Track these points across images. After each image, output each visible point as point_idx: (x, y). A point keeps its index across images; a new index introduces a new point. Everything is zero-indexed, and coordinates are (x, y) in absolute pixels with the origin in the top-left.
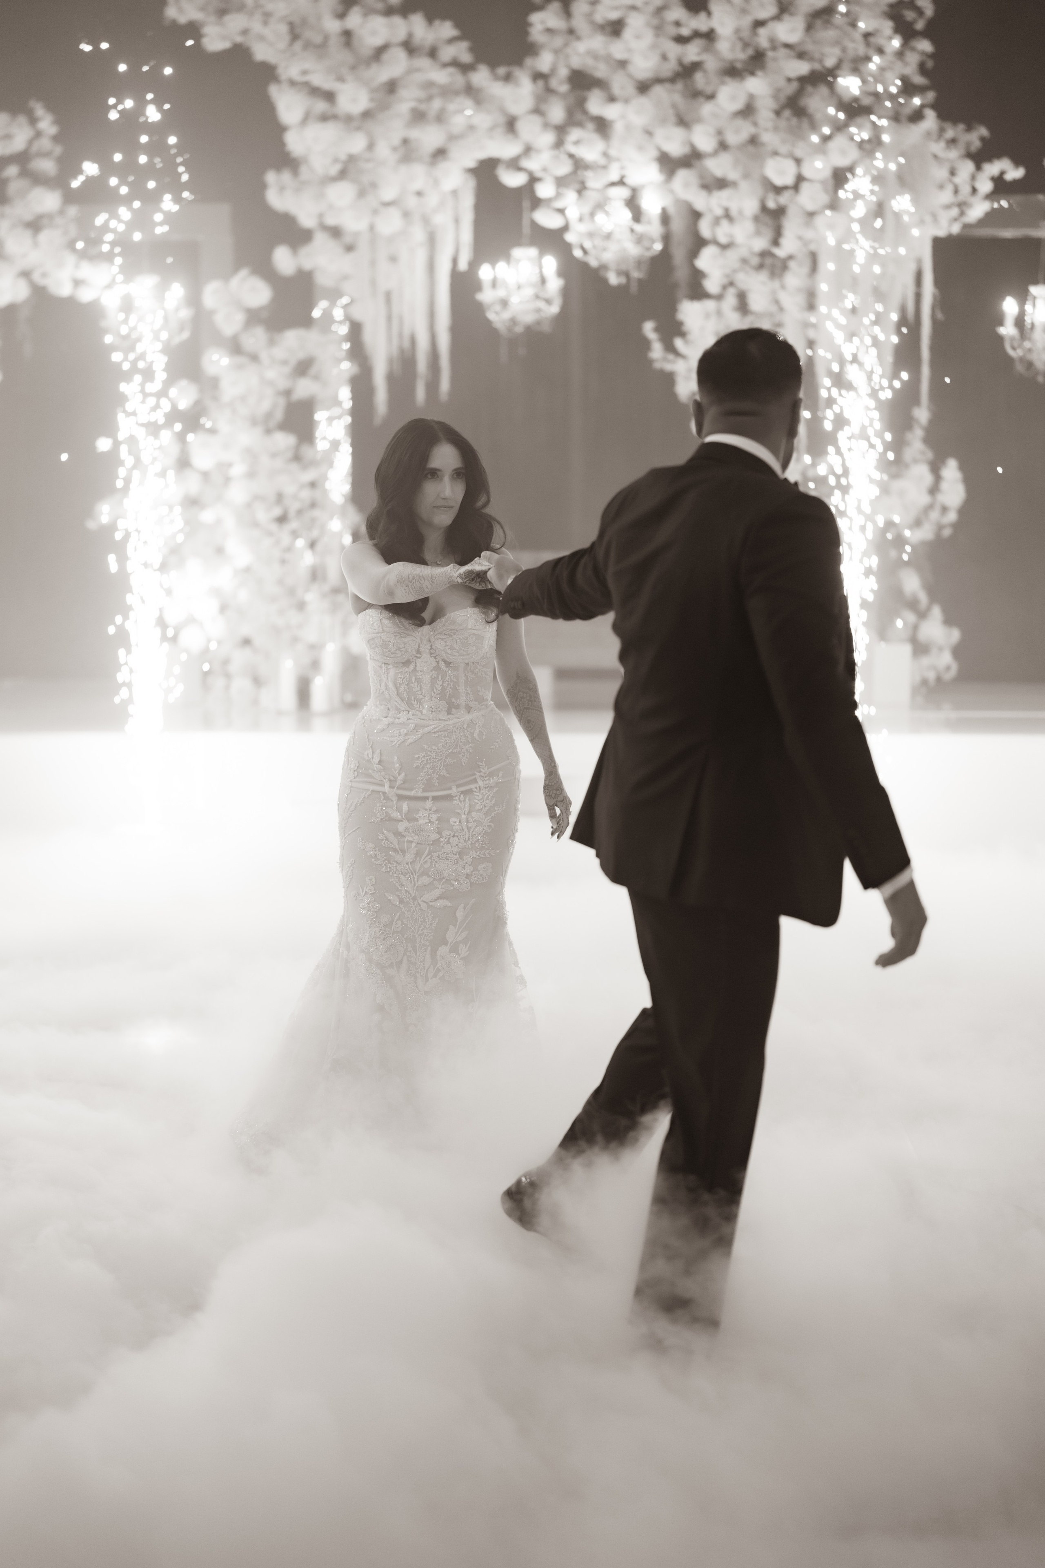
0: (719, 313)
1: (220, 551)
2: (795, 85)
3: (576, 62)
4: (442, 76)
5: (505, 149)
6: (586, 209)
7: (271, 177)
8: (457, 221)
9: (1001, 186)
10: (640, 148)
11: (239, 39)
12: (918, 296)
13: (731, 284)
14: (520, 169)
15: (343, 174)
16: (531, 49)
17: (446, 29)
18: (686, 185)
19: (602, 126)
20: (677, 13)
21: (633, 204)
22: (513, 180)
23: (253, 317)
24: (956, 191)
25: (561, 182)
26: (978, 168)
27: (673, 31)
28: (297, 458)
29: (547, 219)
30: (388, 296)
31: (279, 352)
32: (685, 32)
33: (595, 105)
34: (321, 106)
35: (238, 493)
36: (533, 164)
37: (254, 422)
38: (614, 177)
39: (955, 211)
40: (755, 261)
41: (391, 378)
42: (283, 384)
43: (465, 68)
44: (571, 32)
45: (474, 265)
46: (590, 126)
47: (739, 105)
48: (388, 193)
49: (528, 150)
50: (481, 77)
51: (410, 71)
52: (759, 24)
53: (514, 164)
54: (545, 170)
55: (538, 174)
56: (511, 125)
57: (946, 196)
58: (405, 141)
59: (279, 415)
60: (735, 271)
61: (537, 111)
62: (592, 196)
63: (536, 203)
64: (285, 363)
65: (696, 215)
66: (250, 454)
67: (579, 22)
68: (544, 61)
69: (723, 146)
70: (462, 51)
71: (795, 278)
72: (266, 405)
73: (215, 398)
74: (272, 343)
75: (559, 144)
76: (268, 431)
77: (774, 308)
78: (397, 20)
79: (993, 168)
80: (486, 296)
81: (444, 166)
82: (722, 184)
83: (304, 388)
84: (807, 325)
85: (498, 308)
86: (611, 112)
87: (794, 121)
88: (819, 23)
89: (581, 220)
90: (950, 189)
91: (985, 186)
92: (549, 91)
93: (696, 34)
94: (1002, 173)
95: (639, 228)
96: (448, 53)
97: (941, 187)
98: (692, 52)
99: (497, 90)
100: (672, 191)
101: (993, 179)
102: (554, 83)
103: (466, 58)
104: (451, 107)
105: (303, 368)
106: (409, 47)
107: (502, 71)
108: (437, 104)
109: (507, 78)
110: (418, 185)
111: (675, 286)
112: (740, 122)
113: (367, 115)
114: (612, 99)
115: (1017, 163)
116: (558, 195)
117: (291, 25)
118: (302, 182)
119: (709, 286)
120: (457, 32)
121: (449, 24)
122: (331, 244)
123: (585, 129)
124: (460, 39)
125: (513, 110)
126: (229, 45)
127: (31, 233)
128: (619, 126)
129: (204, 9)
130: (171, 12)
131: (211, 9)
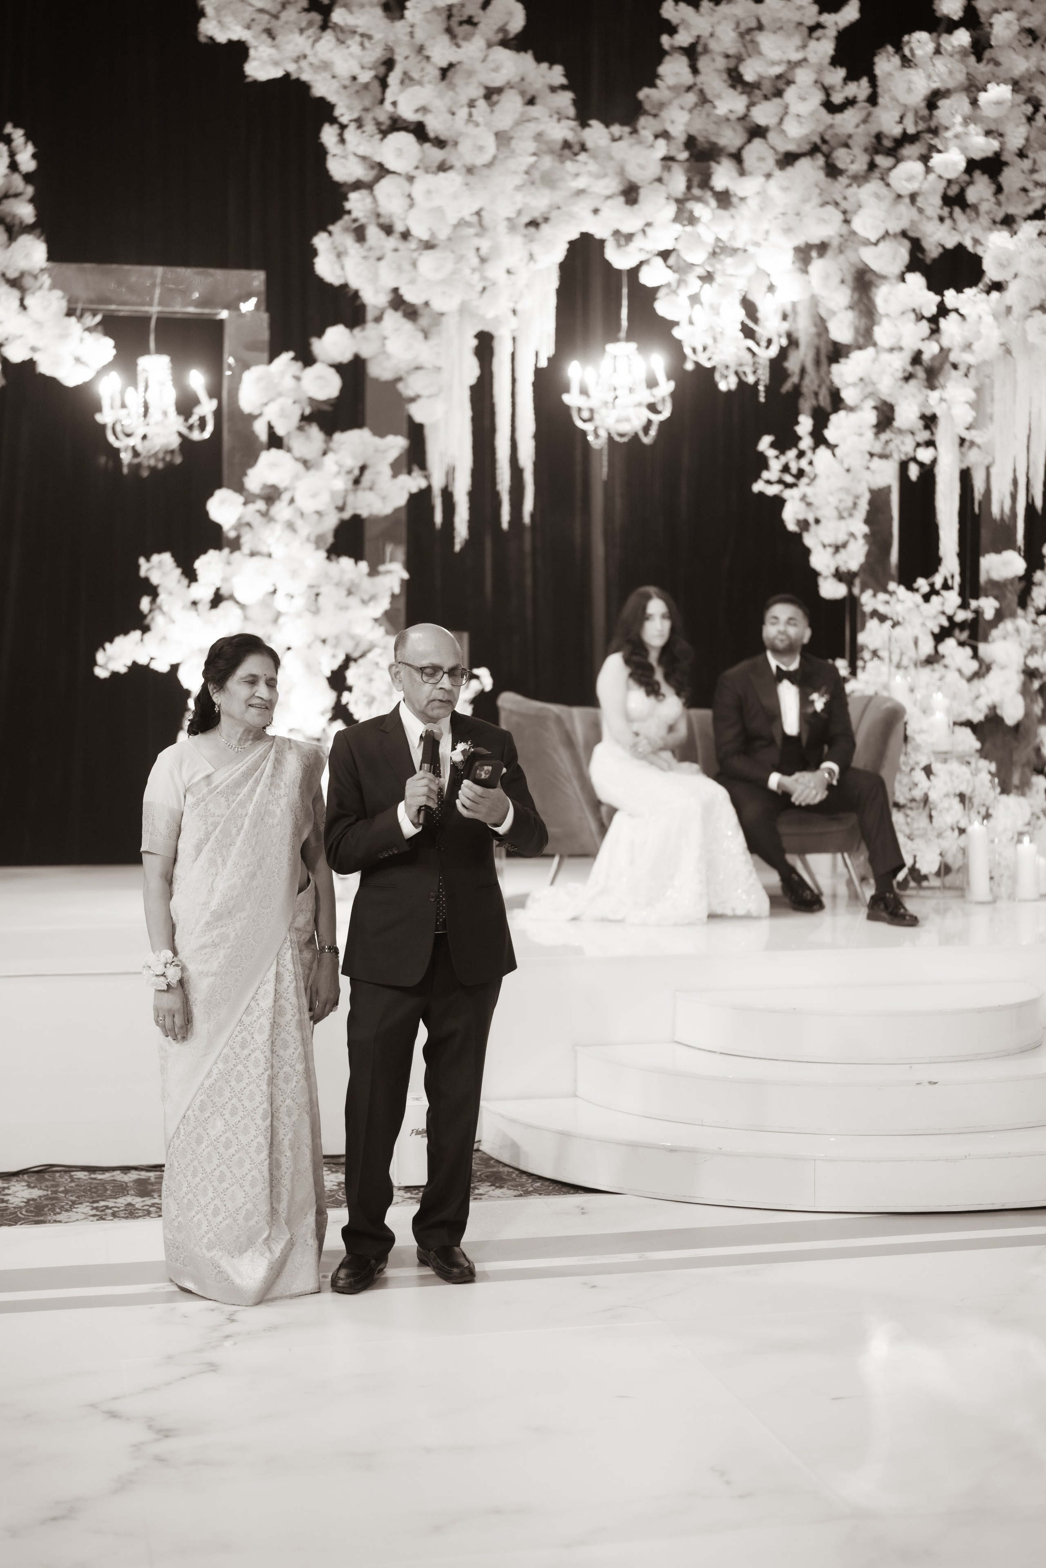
3: (698, 128)
5: (618, 224)
7: (320, 241)
11: (291, 69)
13: (871, 395)
14: (629, 249)
17: (553, 75)
18: (826, 277)
19: (725, 200)
22: (621, 260)
23: (314, 412)
30: (471, 391)
32: (837, 98)
33: (723, 178)
41: (471, 492)
44: (700, 91)
49: (646, 226)
50: (595, 133)
53: (628, 242)
56: (632, 194)
70: (567, 103)
74: (328, 446)
75: (680, 219)
77: (920, 424)
80: (575, 399)
83: (359, 503)
85: (589, 415)
86: (739, 187)
92: (669, 158)
93: (851, 102)
96: (553, 102)
98: (842, 123)
100: (807, 284)
105: (358, 478)
110: (510, 261)
118: (370, 249)
119: (849, 395)
120: (564, 81)
121: (558, 69)
122: (407, 326)
123: (706, 203)
124: (563, 87)
125: (636, 175)
126: (278, 73)
127: (16, 294)
128: (753, 203)
129: (248, 27)
130: (207, 27)
131: (260, 27)
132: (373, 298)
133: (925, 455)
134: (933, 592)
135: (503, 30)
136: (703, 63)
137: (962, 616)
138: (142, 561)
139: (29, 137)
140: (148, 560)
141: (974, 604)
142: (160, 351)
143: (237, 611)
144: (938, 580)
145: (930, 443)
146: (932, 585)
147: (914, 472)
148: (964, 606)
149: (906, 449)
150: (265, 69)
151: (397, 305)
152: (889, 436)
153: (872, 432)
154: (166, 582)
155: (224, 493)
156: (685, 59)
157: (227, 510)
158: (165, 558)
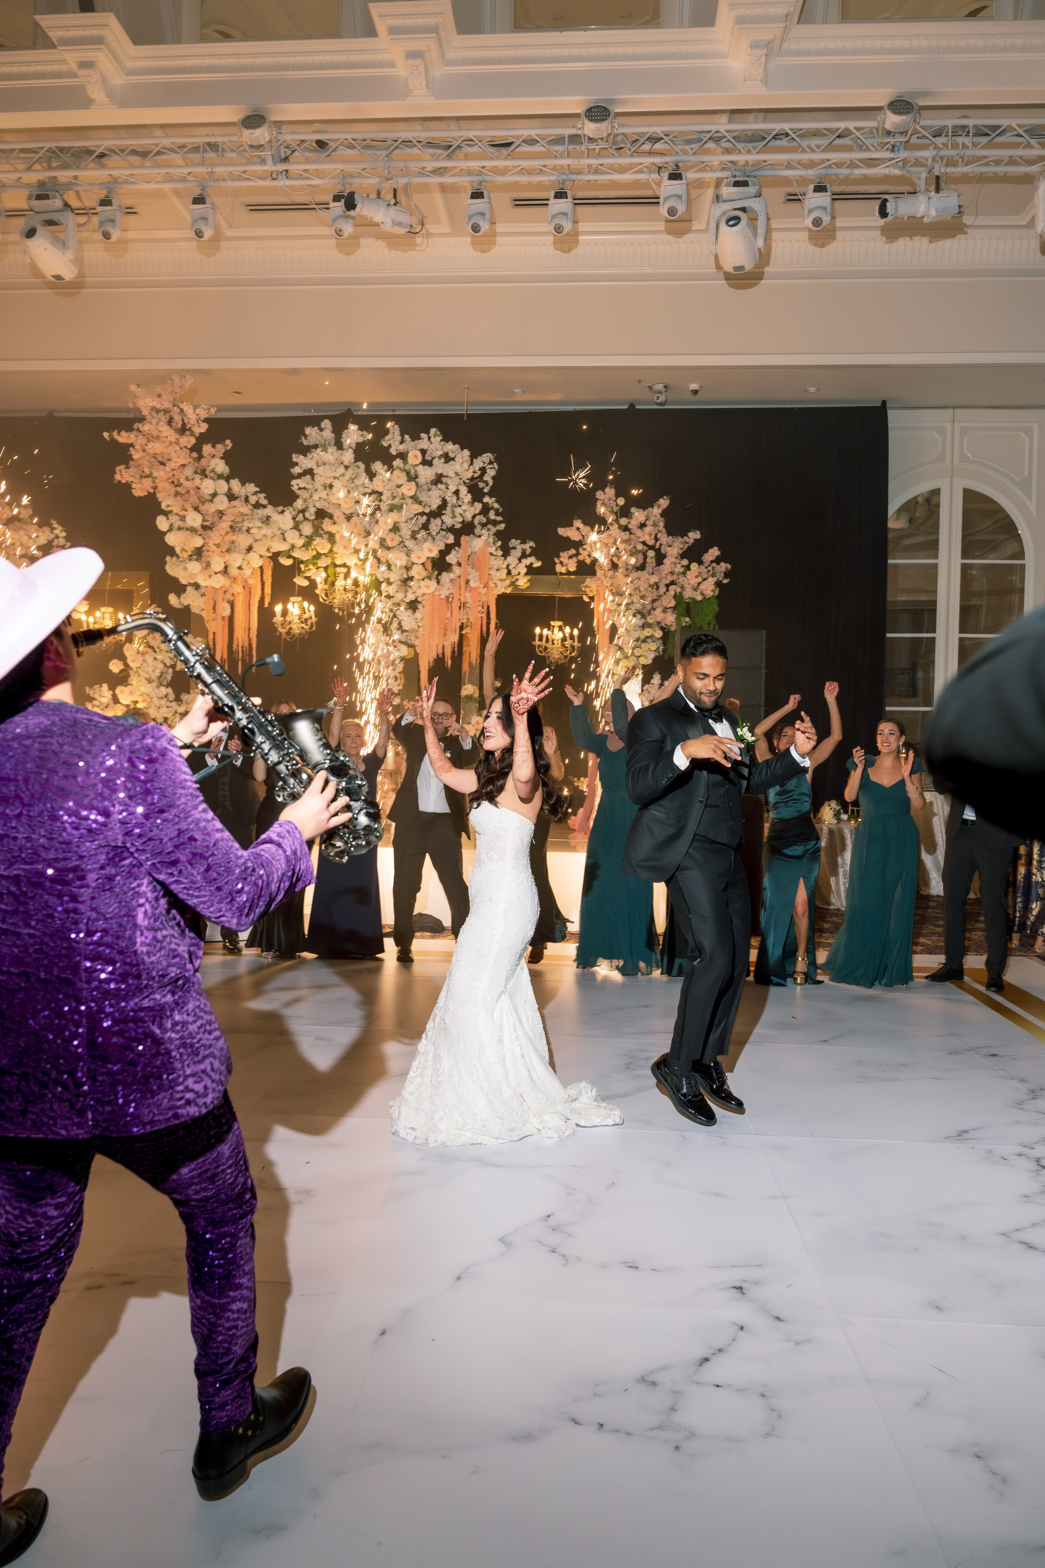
2: (425, 518)
3: (317, 504)
4: (246, 509)
5: (282, 547)
7: (168, 558)
8: (263, 583)
9: (530, 570)
11: (152, 491)
12: (488, 624)
13: (395, 616)
14: (290, 557)
15: (192, 557)
16: (296, 497)
17: (251, 488)
19: (331, 537)
20: (363, 480)
21: (347, 576)
22: (287, 562)
24: (509, 573)
25: (309, 564)
27: (362, 490)
28: (178, 699)
29: (301, 582)
33: (327, 525)
34: (178, 523)
36: (296, 554)
38: (338, 562)
39: (508, 582)
42: (169, 662)
43: (262, 507)
44: (314, 489)
46: (325, 536)
47: (391, 526)
48: (218, 568)
49: (293, 547)
50: (269, 510)
51: (230, 507)
53: (288, 554)
54: (302, 557)
55: (299, 559)
56: (283, 534)
58: (232, 542)
59: (169, 678)
61: (296, 527)
63: (298, 573)
64: (168, 652)
65: (378, 582)
67: (318, 485)
68: (301, 504)
70: (262, 499)
72: (160, 673)
73: (131, 669)
75: (309, 544)
78: (223, 482)
79: (528, 561)
80: (278, 620)
81: (252, 554)
85: (283, 625)
86: (332, 529)
91: (524, 570)
92: (305, 519)
94: (532, 564)
96: (253, 499)
99: (275, 517)
100: (364, 569)
101: (526, 566)
102: (307, 515)
103: (264, 502)
104: (253, 525)
106: (230, 496)
107: (280, 508)
108: (246, 524)
109: (282, 512)
110: (238, 565)
112: (392, 535)
114: (335, 523)
115: (538, 559)
116: (308, 570)
117: (173, 482)
118: (181, 562)
120: (258, 489)
121: (252, 485)
122: (195, 592)
123: (321, 538)
124: (260, 492)
125: (283, 527)
126: (146, 494)
129: (134, 476)
130: (118, 477)
131: (138, 476)
132: (184, 581)
135: (213, 471)
136: (314, 478)
138: (87, 688)
139: (59, 523)
140: (91, 687)
142: (109, 605)
149: (413, 639)
150: (139, 490)
151: (190, 584)
152: (407, 634)
153: (399, 632)
154: (96, 696)
155: (115, 661)
156: (308, 477)
157: (115, 667)
158: (97, 687)
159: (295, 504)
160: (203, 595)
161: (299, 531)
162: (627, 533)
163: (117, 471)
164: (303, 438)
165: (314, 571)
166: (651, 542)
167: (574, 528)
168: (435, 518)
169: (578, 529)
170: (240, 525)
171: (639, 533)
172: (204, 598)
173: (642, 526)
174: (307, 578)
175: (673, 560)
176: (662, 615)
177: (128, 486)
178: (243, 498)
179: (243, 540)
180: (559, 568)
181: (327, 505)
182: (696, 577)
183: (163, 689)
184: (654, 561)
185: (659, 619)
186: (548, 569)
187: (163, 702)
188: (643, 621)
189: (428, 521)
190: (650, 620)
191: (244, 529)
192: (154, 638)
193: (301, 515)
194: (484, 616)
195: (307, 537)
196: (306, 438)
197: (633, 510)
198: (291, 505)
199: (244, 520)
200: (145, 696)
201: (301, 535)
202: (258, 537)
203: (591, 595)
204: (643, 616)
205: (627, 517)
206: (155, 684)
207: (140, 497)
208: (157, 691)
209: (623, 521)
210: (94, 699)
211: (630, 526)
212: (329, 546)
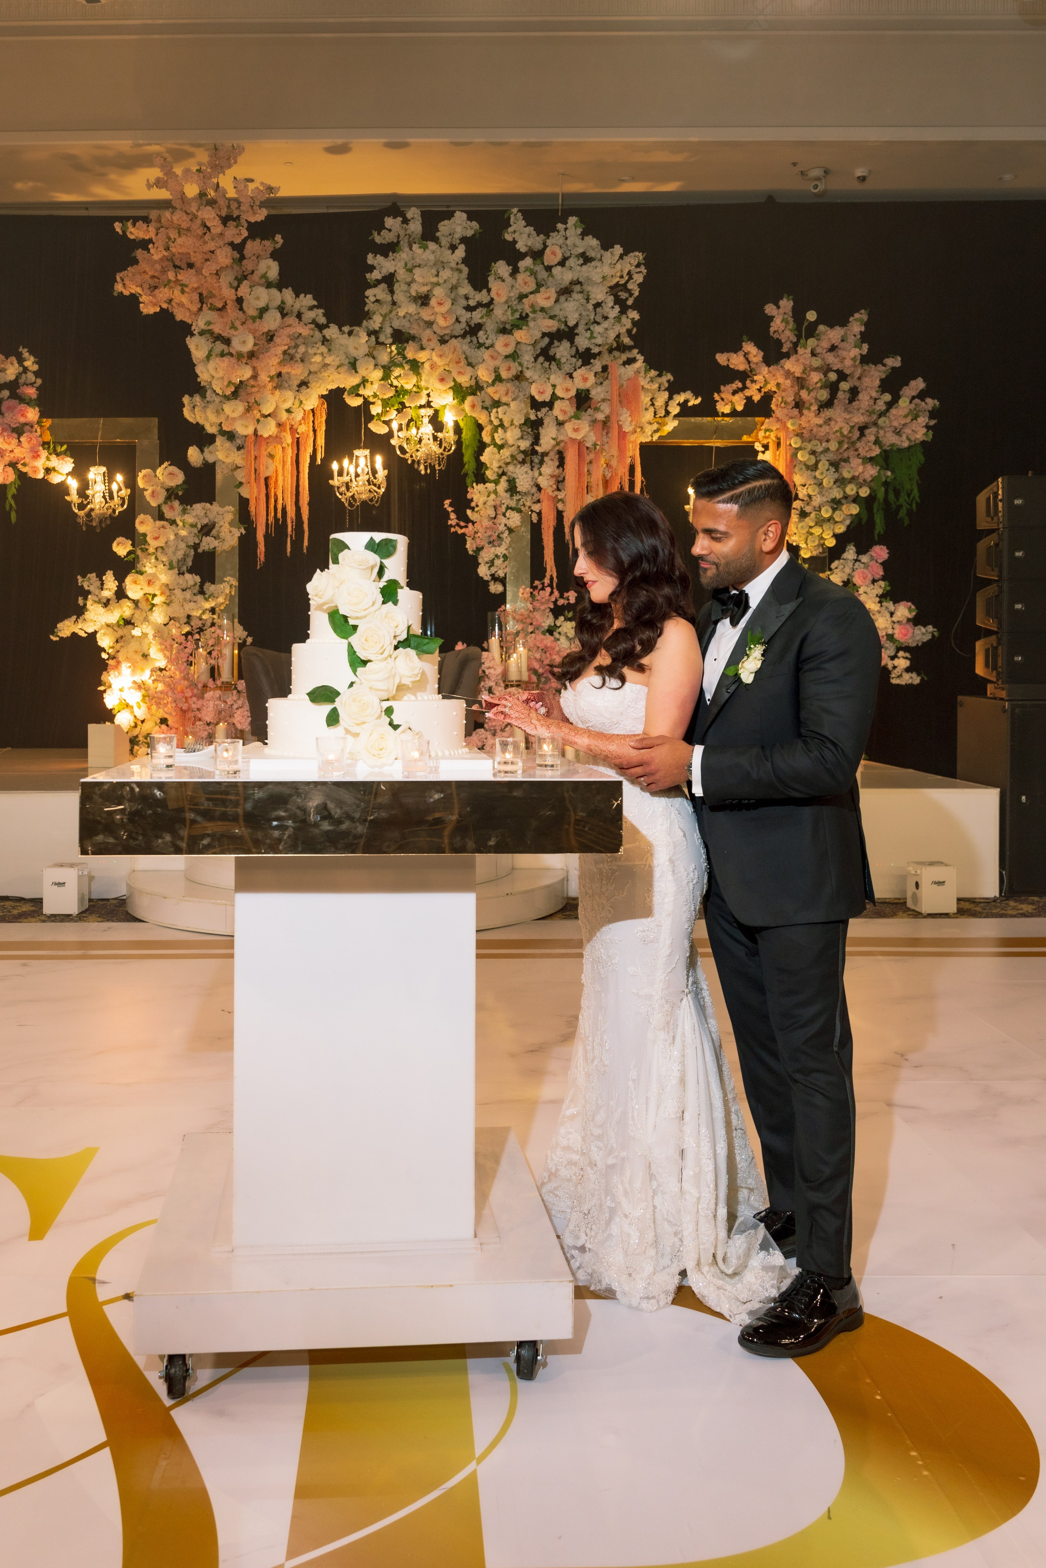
0: (495, 492)
1: (145, 656)
2: (547, 340)
3: (396, 324)
4: (301, 329)
5: (349, 381)
6: (404, 422)
7: (188, 398)
8: (315, 433)
9: (685, 410)
10: (442, 380)
11: (165, 306)
14: (358, 395)
15: (235, 395)
16: (367, 316)
17: (308, 300)
18: (473, 406)
20: (466, 289)
21: (435, 420)
22: (354, 402)
23: (171, 494)
24: (656, 413)
25: (386, 403)
26: (671, 398)
27: (463, 302)
29: (377, 428)
30: (267, 479)
31: (190, 519)
33: (412, 352)
34: (220, 347)
35: (158, 617)
36: (367, 392)
37: (171, 567)
38: (423, 402)
39: (655, 426)
40: (520, 457)
41: (267, 536)
42: (192, 540)
43: (321, 328)
44: (394, 303)
45: (327, 460)
46: (407, 367)
47: (507, 351)
48: (267, 409)
49: (364, 382)
50: (332, 331)
51: (282, 327)
52: (522, 297)
53: (354, 391)
54: (375, 396)
55: (371, 400)
57: (649, 416)
58: (279, 375)
60: (507, 464)
61: (371, 355)
62: (410, 413)
63: (370, 418)
64: (193, 526)
65: (480, 428)
66: (168, 589)
67: (399, 296)
68: (376, 322)
69: (498, 379)
70: (319, 315)
71: (549, 468)
72: (180, 555)
74: (184, 512)
75: (386, 377)
76: (181, 573)
77: (534, 489)
78: (274, 292)
79: (681, 398)
80: (336, 482)
81: (306, 392)
82: (497, 404)
83: (208, 543)
84: (556, 500)
85: (343, 489)
86: (421, 357)
87: (546, 364)
88: (562, 298)
89: (400, 429)
90: (652, 409)
91: (675, 410)
92: (379, 342)
93: (480, 305)
94: (686, 401)
95: (440, 435)
96: (309, 315)
97: (646, 409)
98: (477, 316)
99: (341, 339)
100: (463, 410)
101: (680, 405)
102: (382, 338)
103: (322, 320)
104: (311, 351)
105: (207, 530)
106: (283, 311)
107: (346, 329)
108: (301, 349)
109: (350, 333)
110: (287, 405)
111: (466, 475)
112: (509, 363)
113: (252, 355)
114: (422, 348)
115: (695, 394)
116: (385, 412)
118: (208, 402)
119: (489, 474)
120: (315, 303)
121: (309, 295)
122: (228, 444)
123: (404, 368)
124: (317, 307)
125: (353, 354)
126: (158, 310)
127: (16, 436)
128: (427, 366)
129: (141, 286)
130: (118, 287)
131: (146, 286)
132: (211, 429)
133: (536, 507)
134: (543, 589)
135: (265, 276)
136: (396, 286)
137: (561, 602)
140: (84, 576)
141: (566, 595)
143: (129, 604)
144: (547, 581)
145: (539, 501)
146: (543, 584)
147: (535, 518)
148: (562, 596)
149: (528, 504)
150: (148, 308)
151: (223, 433)
152: (519, 497)
153: (508, 495)
154: (92, 589)
155: (120, 539)
156: (383, 286)
157: (121, 548)
158: (93, 576)
159: (365, 323)
160: (239, 448)
161: (374, 358)
162: (814, 358)
163: (118, 279)
164: (375, 234)
165: (396, 413)
166: (847, 372)
167: (741, 353)
168: (560, 341)
169: (746, 355)
170: (292, 351)
171: (830, 358)
172: (242, 451)
173: (833, 348)
174: (385, 422)
175: (874, 394)
176: (861, 469)
177: (134, 299)
178: (295, 314)
179: (297, 372)
180: (724, 408)
181: (407, 324)
182: (906, 416)
183: (188, 576)
184: (848, 395)
185: (856, 474)
186: (708, 409)
187: (188, 595)
188: (836, 476)
189: (551, 344)
190: (846, 475)
191: (298, 356)
192: (172, 508)
193: (373, 338)
194: (626, 471)
195: (383, 367)
196: (379, 234)
197: (821, 328)
198: (359, 324)
199: (296, 346)
200: (164, 588)
201: (376, 365)
202: (313, 368)
203: (765, 442)
204: (837, 470)
205: (813, 336)
206: (176, 571)
207: (148, 316)
208: (181, 580)
209: (812, 342)
210: (89, 592)
211: (818, 350)
212: (414, 380)
